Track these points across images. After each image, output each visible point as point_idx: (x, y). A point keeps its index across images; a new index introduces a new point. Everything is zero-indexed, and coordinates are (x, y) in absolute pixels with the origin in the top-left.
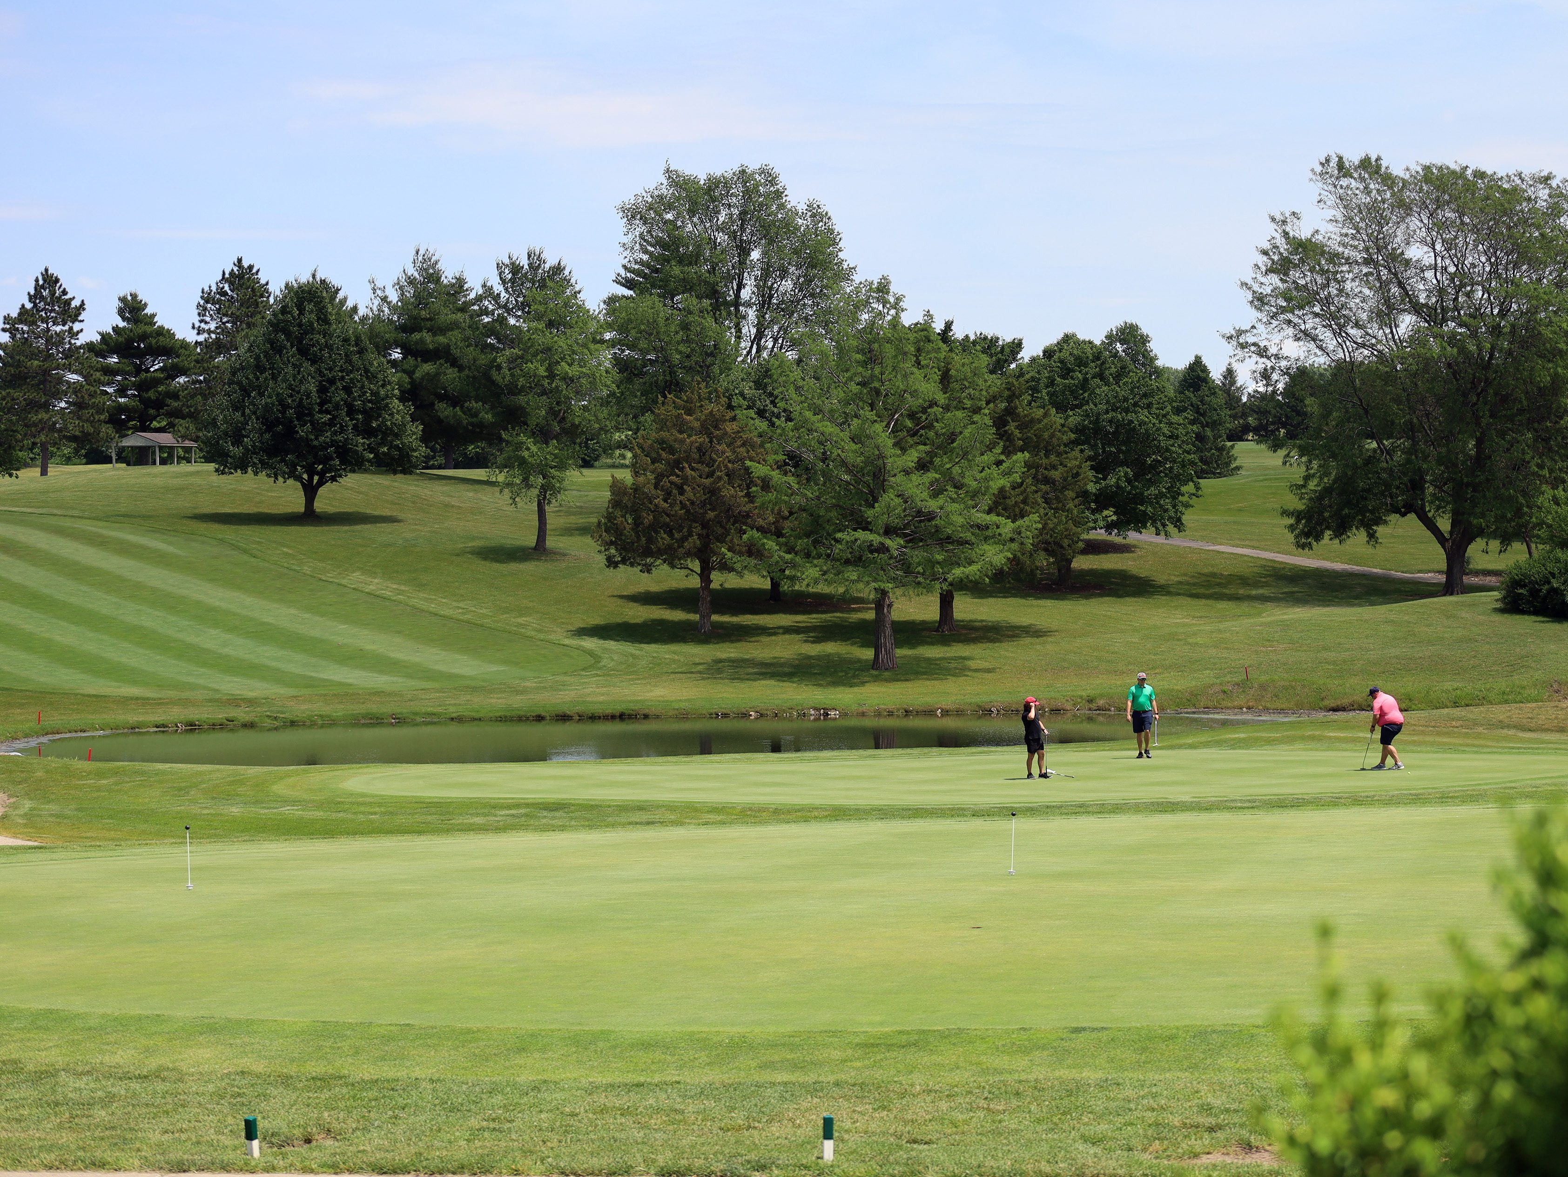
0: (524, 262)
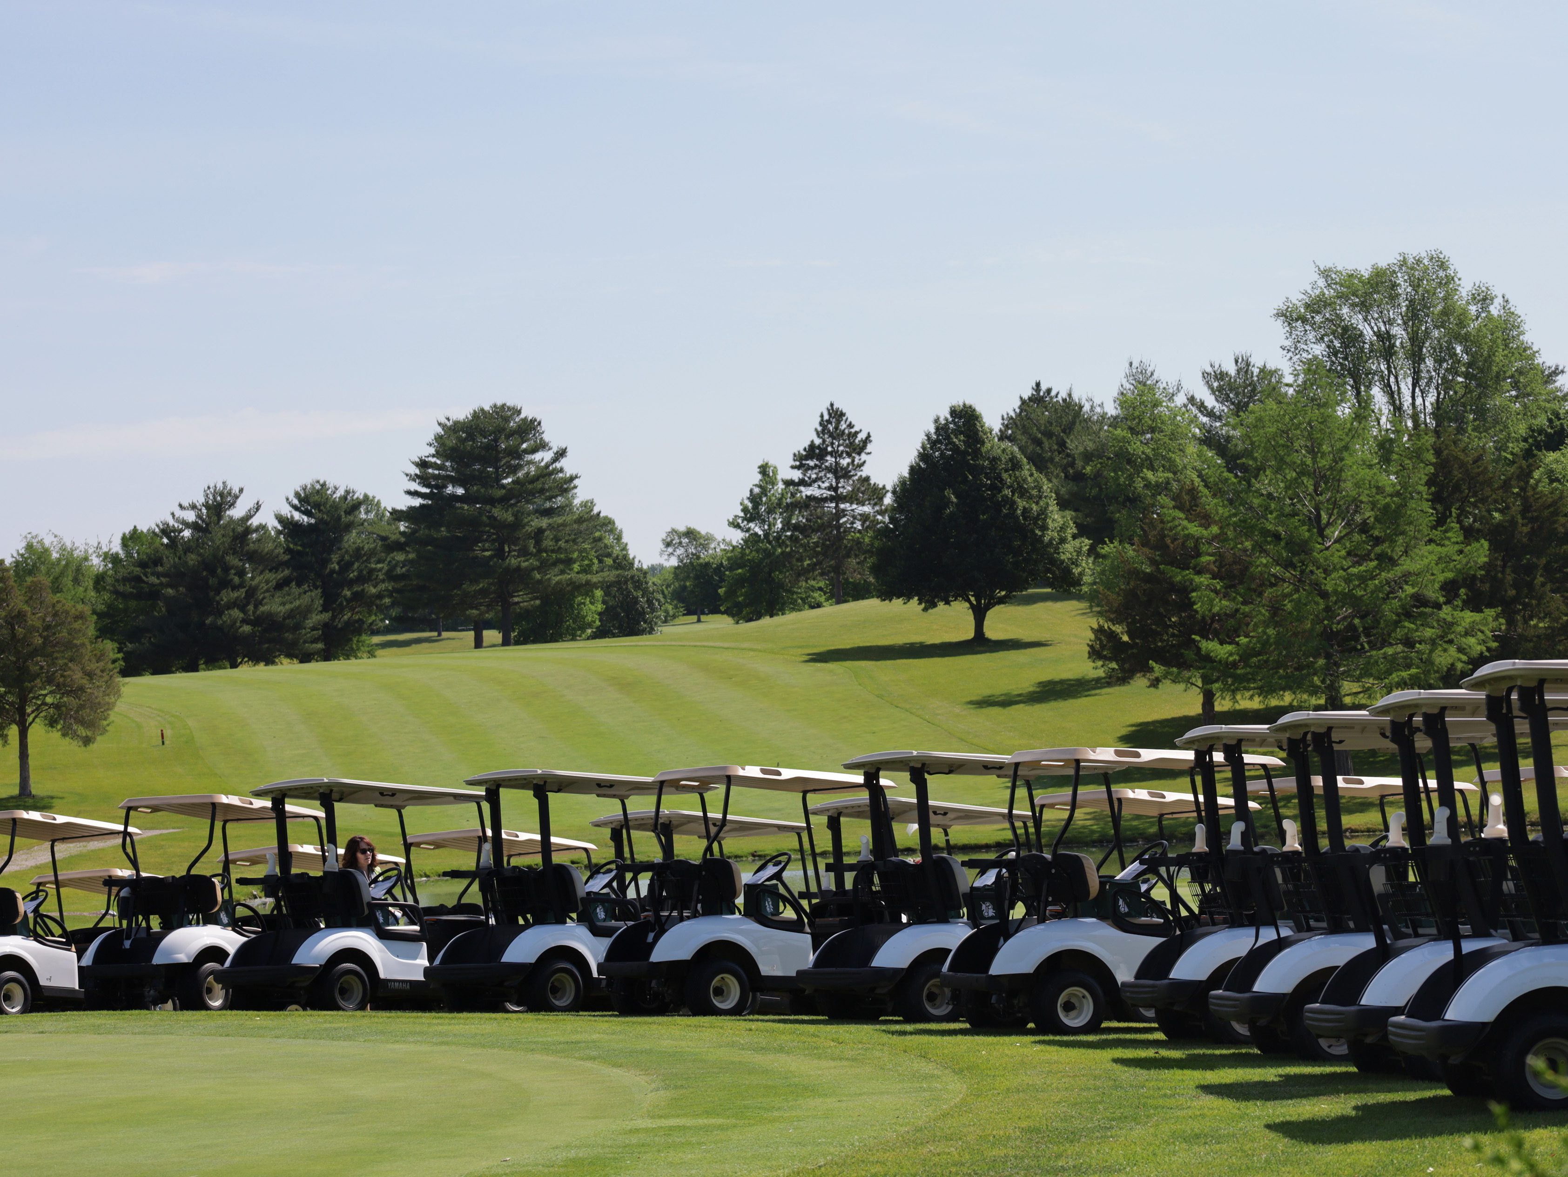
0: (1232, 370)
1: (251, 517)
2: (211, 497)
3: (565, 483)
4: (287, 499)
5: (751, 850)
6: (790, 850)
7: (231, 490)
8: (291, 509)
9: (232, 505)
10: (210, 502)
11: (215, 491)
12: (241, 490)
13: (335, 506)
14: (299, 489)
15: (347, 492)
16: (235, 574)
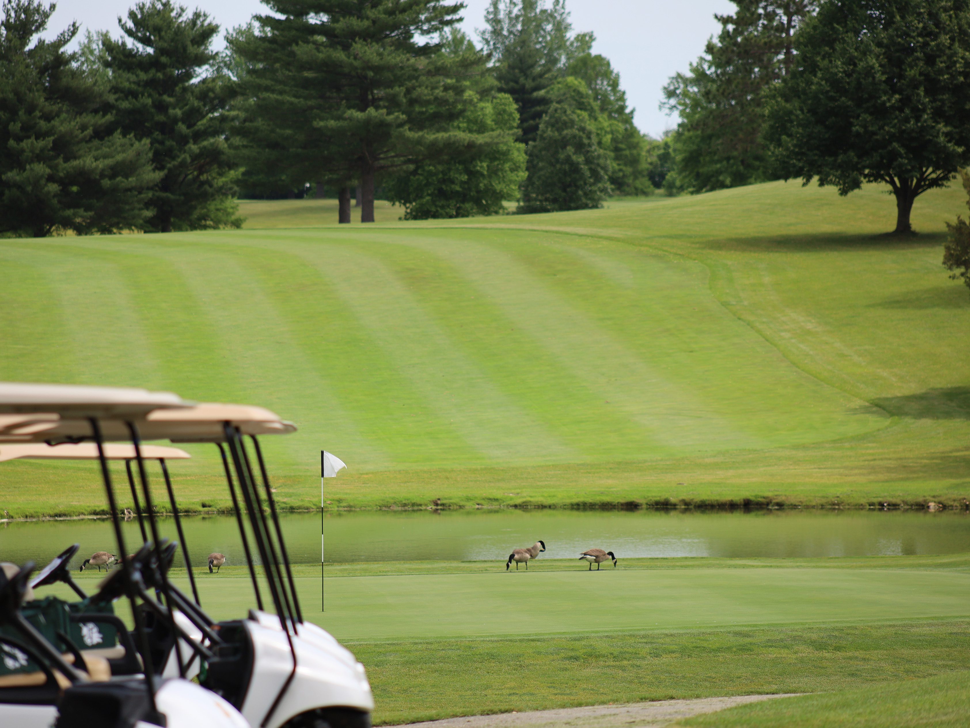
1: (66, 42)
2: (13, 14)
3: (448, 13)
4: (120, 21)
5: (434, 498)
6: (484, 499)
7: (39, 5)
8: (122, 33)
9: (41, 26)
10: (12, 20)
11: (18, 5)
12: (53, 7)
13: (179, 31)
14: (134, 8)
15: (197, 15)
16: (40, 118)
